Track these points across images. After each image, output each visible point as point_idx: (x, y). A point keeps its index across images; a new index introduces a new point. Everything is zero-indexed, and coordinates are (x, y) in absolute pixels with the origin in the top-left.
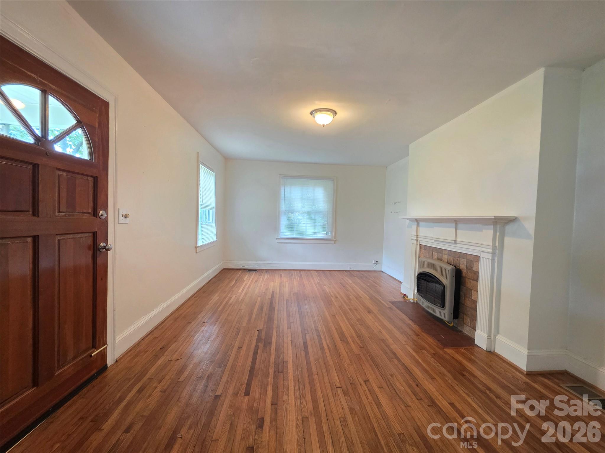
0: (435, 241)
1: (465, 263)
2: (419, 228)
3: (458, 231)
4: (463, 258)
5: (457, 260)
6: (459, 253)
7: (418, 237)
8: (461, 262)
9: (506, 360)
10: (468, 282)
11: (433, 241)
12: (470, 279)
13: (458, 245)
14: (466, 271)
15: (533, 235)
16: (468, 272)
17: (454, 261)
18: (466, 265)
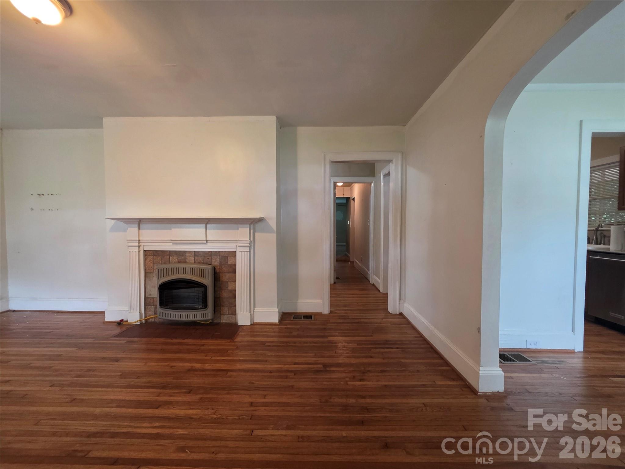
0: (173, 243)
1: (218, 260)
2: (141, 231)
3: (208, 231)
4: (215, 256)
5: (208, 259)
6: (210, 252)
7: (141, 241)
8: (213, 260)
9: (265, 323)
10: (223, 277)
11: (171, 244)
12: (224, 273)
13: (208, 244)
14: (220, 267)
15: (275, 230)
16: (222, 268)
17: (203, 260)
18: (219, 261)
